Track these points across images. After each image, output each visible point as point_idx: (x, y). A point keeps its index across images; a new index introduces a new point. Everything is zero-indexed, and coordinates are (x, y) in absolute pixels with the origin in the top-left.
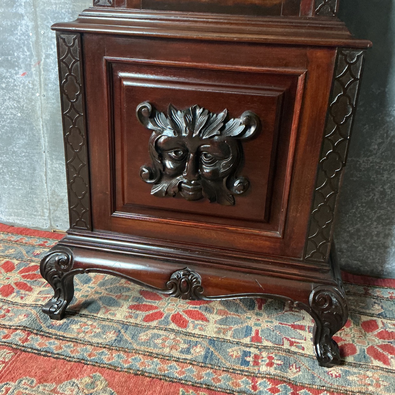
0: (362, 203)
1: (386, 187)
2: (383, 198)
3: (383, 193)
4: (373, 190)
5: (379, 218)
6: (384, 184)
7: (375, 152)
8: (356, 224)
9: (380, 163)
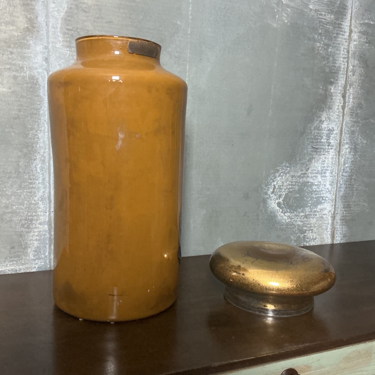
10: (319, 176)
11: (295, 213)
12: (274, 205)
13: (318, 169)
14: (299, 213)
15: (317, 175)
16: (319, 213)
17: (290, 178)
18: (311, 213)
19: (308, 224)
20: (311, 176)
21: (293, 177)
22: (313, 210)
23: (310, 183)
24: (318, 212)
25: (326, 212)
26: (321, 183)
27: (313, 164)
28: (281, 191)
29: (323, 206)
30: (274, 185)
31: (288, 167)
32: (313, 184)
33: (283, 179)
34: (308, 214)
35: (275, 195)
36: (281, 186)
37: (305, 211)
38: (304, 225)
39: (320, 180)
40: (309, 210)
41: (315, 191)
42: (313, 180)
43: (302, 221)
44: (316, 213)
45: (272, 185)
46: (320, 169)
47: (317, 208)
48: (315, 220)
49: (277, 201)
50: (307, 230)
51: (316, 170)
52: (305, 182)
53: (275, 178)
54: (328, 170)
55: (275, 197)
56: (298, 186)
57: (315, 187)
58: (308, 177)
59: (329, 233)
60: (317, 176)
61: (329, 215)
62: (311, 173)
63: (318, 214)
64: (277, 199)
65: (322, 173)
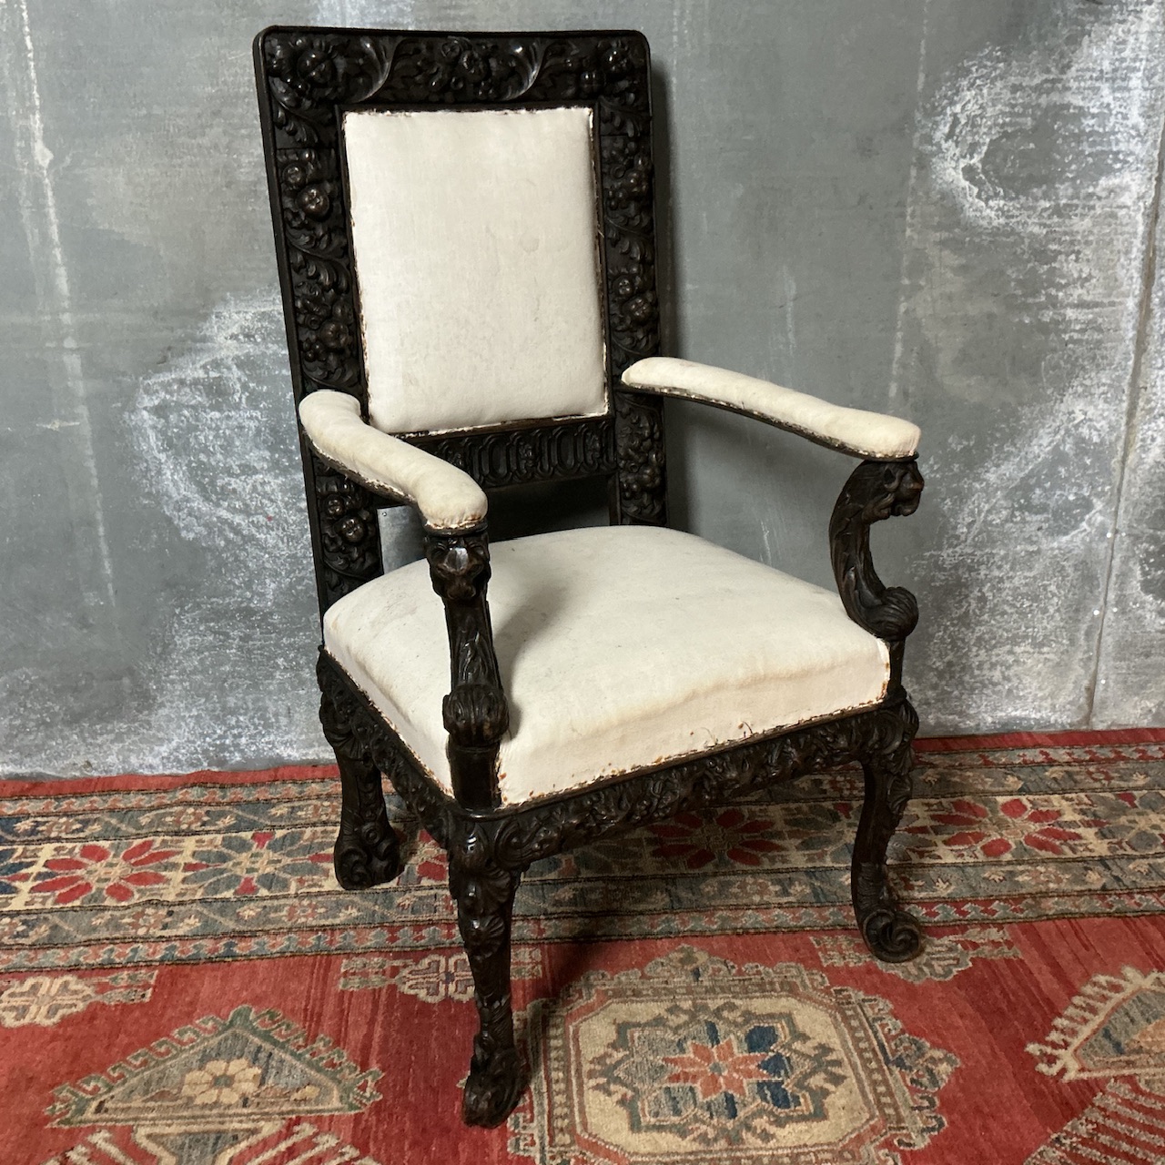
0: (952, 619)
1: (985, 590)
2: (983, 607)
3: (982, 599)
4: (967, 596)
5: (979, 639)
6: (982, 584)
7: (963, 537)
8: (947, 655)
9: (972, 554)
10: (1105, 89)
11: (1023, 199)
12: (953, 173)
13: (1101, 65)
14: (1036, 199)
15: (1097, 84)
16: (1103, 202)
17: (1007, 95)
18: (1075, 201)
19: (1066, 233)
20: (1078, 88)
21: (1015, 89)
22: (1083, 192)
23: (1075, 108)
24: (1099, 198)
25: (1126, 199)
26: (1110, 110)
27: (1085, 50)
28: (977, 133)
29: (1117, 181)
30: (955, 115)
31: (998, 60)
32: (1082, 113)
33: (982, 97)
34: (1066, 205)
35: (957, 143)
36: (976, 116)
37: (1057, 195)
38: (1050, 236)
39: (1108, 99)
40: (1070, 191)
41: (1092, 133)
42: (1083, 99)
43: (1045, 225)
44: (1092, 203)
45: (945, 114)
46: (1106, 66)
47: (1095, 186)
48: (1087, 222)
49: (963, 164)
50: (1060, 253)
51: (1094, 70)
52: (1055, 105)
53: (957, 93)
54: (1135, 70)
55: (958, 151)
56: (1034, 119)
57: (1092, 122)
58: (1069, 89)
59: (1137, 264)
60: (1099, 88)
61: (1139, 210)
62: (1076, 79)
63: (1098, 204)
64: (965, 157)
65: (1114, 80)
